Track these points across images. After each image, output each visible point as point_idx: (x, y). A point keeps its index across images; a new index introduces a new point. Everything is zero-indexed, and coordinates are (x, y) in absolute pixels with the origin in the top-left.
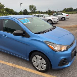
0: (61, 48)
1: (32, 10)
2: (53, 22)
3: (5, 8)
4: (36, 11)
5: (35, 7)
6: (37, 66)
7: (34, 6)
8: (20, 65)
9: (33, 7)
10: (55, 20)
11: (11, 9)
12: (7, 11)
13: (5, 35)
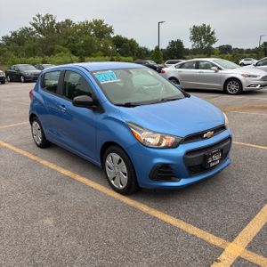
0: (161, 140)
1: (201, 44)
2: (245, 88)
3: (112, 36)
4: (214, 46)
5: (213, 33)
6: (114, 179)
7: (209, 29)
8: (85, 177)
9: (203, 33)
10: (252, 81)
11: (129, 39)
12: (118, 46)
13: (64, 106)
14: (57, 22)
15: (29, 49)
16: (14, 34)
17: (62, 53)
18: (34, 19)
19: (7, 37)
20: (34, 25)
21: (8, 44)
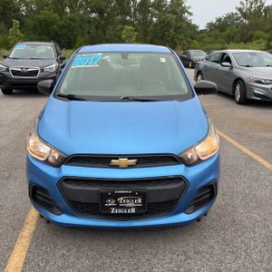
14: (266, 5)
15: (229, 36)
16: (219, 20)
17: (261, 40)
18: (242, 3)
19: (211, 24)
20: (240, 10)
21: (211, 31)
